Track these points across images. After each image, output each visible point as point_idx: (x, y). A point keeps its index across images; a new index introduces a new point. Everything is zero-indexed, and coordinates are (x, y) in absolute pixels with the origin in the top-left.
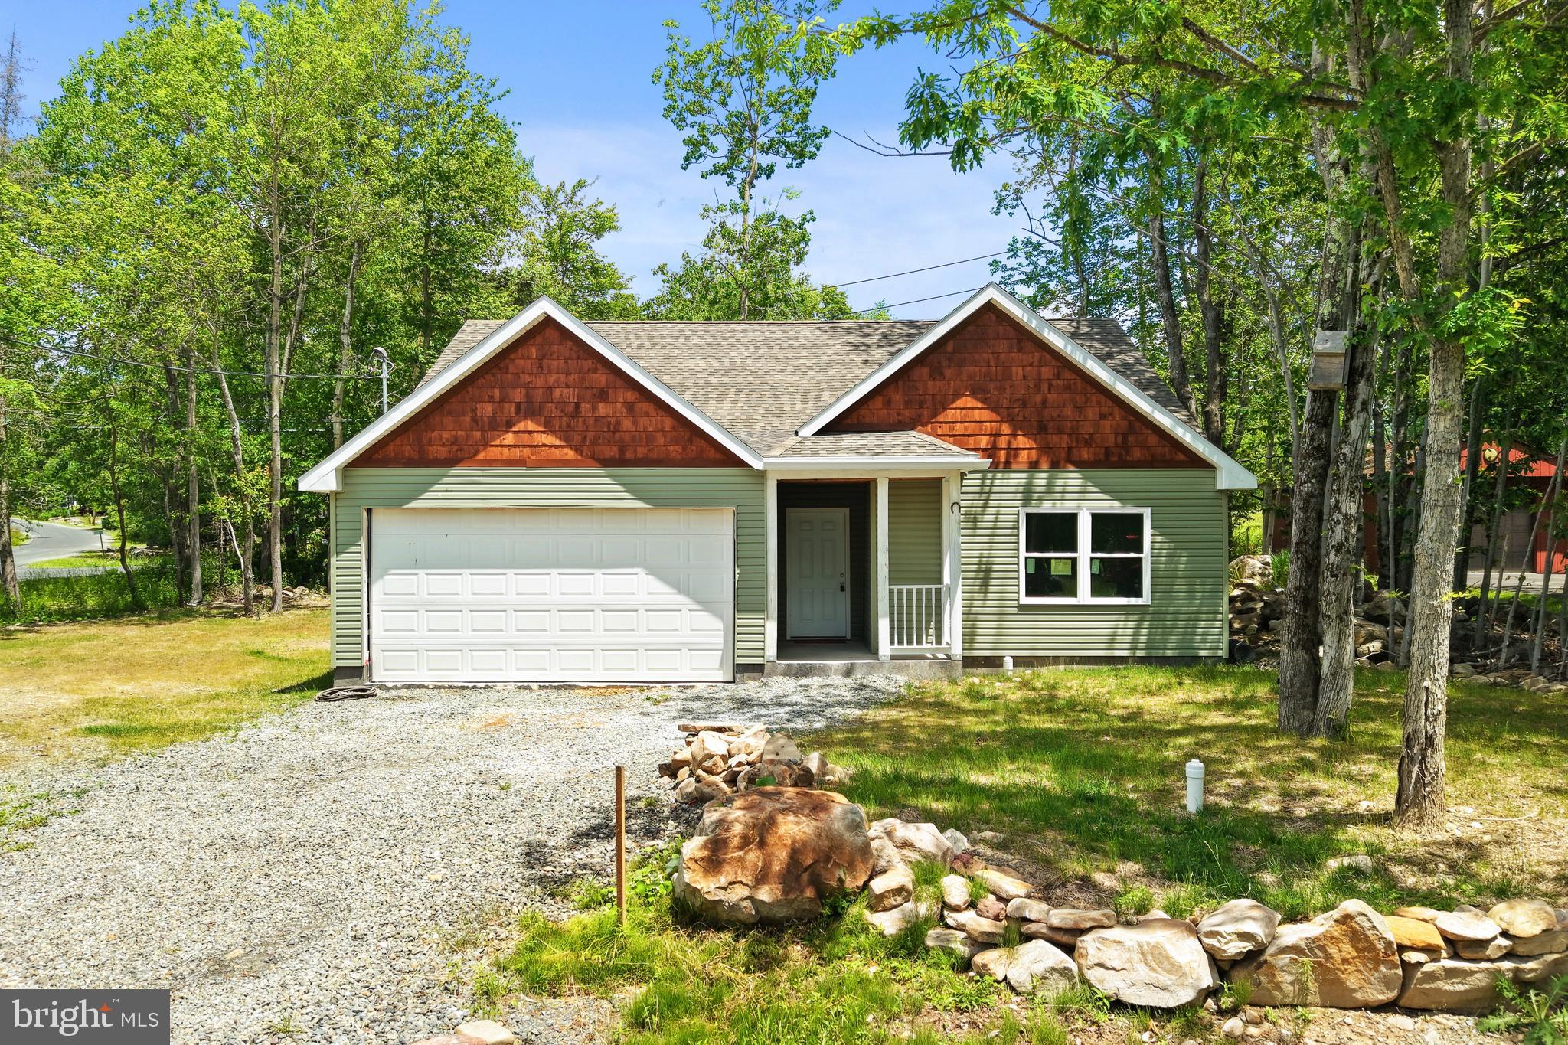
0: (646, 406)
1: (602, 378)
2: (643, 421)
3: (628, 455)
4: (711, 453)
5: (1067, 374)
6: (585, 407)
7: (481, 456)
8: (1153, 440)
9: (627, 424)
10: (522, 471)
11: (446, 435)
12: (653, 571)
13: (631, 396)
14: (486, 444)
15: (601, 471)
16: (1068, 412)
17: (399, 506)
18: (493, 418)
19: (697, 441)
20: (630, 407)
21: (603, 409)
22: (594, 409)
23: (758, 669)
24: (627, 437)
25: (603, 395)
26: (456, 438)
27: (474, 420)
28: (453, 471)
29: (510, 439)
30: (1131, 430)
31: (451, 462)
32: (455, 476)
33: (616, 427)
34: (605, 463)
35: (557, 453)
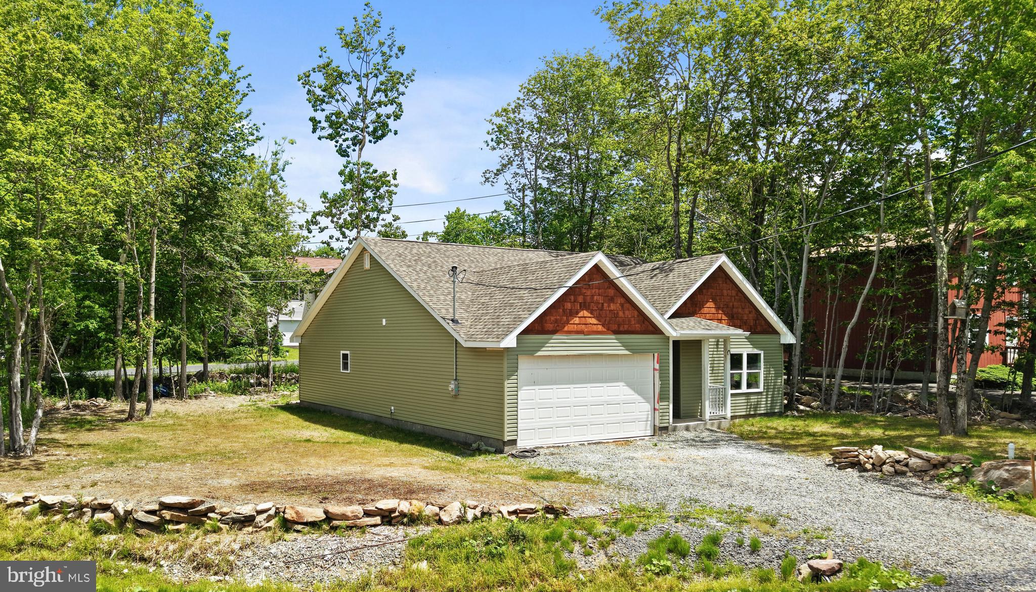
0: (627, 305)
1: (611, 292)
2: (627, 312)
3: (621, 329)
4: (651, 328)
5: (740, 294)
6: (605, 305)
7: (566, 329)
8: (763, 322)
9: (621, 314)
10: (582, 336)
11: (552, 318)
12: (629, 385)
13: (622, 300)
14: (568, 323)
15: (613, 337)
16: (740, 310)
17: (532, 355)
18: (571, 310)
19: (646, 322)
20: (622, 305)
21: (612, 307)
22: (609, 306)
23: (666, 428)
24: (621, 320)
25: (612, 300)
26: (556, 320)
27: (564, 310)
28: (555, 337)
29: (576, 320)
30: (757, 319)
31: (554, 332)
32: (556, 339)
33: (616, 315)
34: (616, 332)
35: (595, 328)
